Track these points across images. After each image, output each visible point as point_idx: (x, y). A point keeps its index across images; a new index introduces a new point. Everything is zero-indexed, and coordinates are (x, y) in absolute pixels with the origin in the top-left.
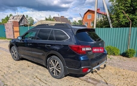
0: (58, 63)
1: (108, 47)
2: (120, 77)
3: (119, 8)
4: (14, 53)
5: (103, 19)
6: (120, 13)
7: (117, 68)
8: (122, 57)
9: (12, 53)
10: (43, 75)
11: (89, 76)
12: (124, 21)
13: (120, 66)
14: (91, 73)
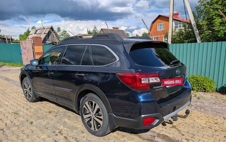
0: (97, 107)
1: (193, 78)
2: (217, 133)
3: (213, 9)
4: (28, 90)
5: (183, 28)
6: (214, 17)
7: (210, 115)
8: (219, 95)
9: (25, 90)
10: (73, 128)
11: (158, 131)
12: (222, 31)
13: (217, 112)
14: (161, 125)
